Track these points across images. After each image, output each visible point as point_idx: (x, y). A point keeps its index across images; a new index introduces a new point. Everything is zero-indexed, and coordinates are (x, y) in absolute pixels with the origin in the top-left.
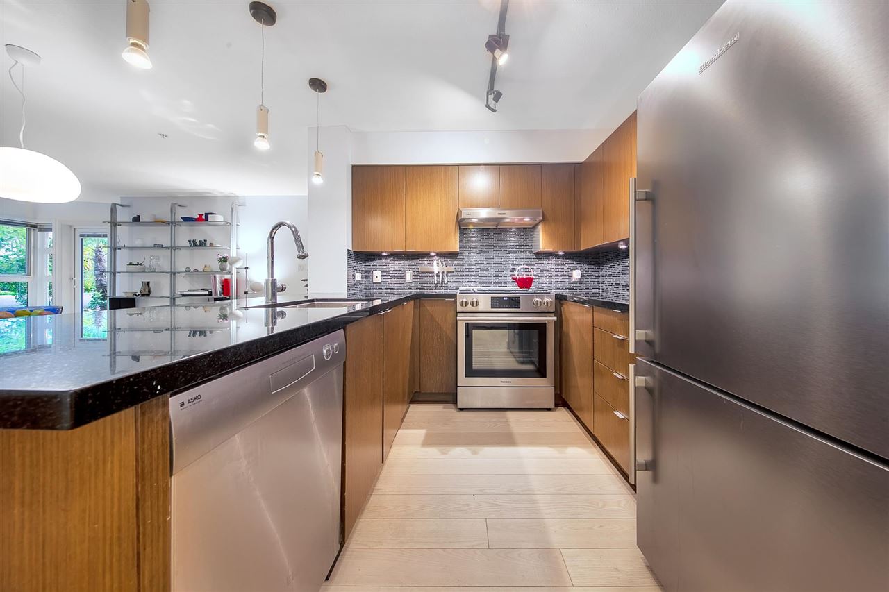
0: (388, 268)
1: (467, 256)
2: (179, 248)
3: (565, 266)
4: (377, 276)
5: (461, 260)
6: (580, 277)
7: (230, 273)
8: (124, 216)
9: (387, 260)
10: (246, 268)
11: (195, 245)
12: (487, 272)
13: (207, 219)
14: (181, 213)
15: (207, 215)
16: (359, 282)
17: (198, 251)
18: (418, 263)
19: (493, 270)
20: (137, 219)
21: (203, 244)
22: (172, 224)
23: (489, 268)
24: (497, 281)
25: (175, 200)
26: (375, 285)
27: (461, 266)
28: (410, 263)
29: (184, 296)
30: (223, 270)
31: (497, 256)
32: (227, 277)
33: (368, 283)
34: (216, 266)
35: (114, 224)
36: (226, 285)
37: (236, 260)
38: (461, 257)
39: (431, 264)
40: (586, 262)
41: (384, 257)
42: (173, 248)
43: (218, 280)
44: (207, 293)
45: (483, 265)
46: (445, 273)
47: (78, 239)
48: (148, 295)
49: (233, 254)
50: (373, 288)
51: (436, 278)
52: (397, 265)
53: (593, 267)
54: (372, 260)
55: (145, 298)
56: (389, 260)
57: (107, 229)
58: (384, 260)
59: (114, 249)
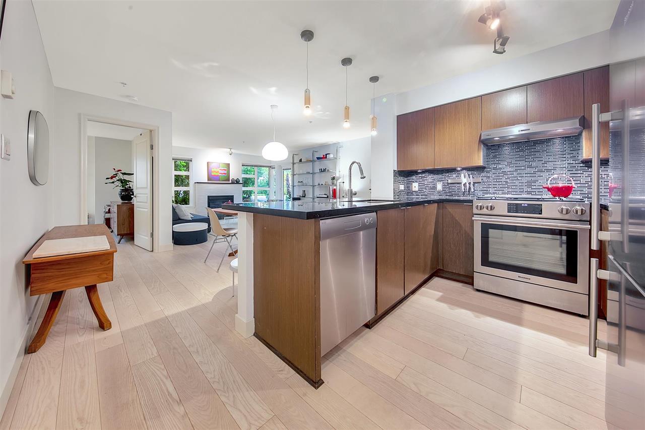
0: (424, 181)
1: (494, 169)
2: (315, 173)
4: (415, 187)
5: (488, 172)
7: (336, 185)
8: (297, 160)
9: (422, 175)
10: (343, 182)
11: (322, 171)
12: (517, 183)
13: (326, 158)
14: (317, 155)
15: (326, 155)
16: (402, 191)
17: (323, 174)
18: (447, 176)
19: (525, 180)
20: (301, 161)
21: (325, 170)
22: (313, 161)
23: (520, 178)
25: (314, 149)
26: (414, 193)
27: (489, 177)
28: (440, 176)
29: (318, 197)
30: (333, 184)
31: (530, 167)
32: (335, 187)
33: (409, 191)
34: (330, 182)
35: (294, 164)
36: (334, 191)
37: (339, 178)
38: (488, 170)
39: (459, 176)
41: (420, 173)
42: (313, 173)
43: (331, 189)
44: (326, 196)
46: (472, 183)
47: (282, 171)
48: (305, 197)
49: (337, 175)
50: (412, 194)
51: (463, 188)
52: (430, 178)
54: (412, 175)
55: (303, 198)
56: (424, 175)
57: (291, 166)
58: (420, 175)
59: (294, 175)
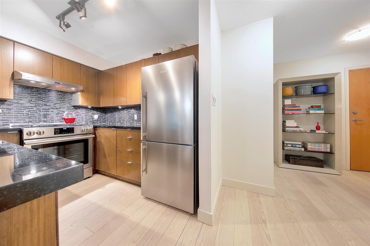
1: (15, 103)
3: (91, 113)
6: (98, 118)
24: (45, 120)
38: (10, 103)
40: (100, 112)
45: (33, 110)
53: (103, 114)
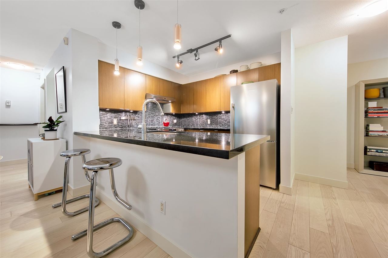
0: (105, 117)
1: (141, 113)
3: (172, 118)
6: (176, 122)
18: (120, 115)
27: (139, 117)
28: (116, 115)
39: (126, 115)
41: (107, 111)
46: (133, 120)
51: (128, 122)
52: (109, 115)
56: (104, 113)
